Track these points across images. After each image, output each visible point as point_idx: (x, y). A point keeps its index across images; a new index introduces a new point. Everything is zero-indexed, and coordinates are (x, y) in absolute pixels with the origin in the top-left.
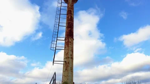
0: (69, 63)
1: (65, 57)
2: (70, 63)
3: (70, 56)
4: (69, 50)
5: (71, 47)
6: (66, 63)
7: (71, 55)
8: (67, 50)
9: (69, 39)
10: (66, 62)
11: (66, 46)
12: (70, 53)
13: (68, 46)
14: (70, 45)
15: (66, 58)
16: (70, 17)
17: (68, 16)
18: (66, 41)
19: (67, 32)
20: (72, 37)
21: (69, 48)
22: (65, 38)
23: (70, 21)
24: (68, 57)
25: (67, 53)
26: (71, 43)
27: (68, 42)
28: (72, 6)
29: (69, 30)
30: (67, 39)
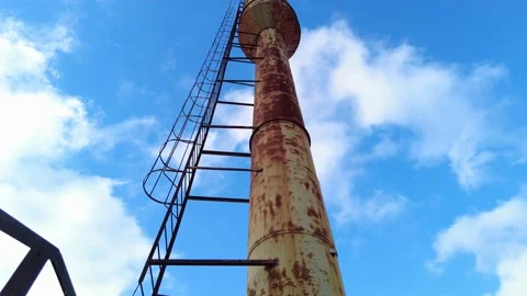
0: (302, 273)
1: (261, 232)
2: (316, 276)
3: (306, 222)
4: (286, 180)
5: (305, 163)
6: (273, 276)
7: (311, 212)
8: (274, 184)
9: (278, 128)
10: (270, 265)
11: (266, 162)
12: (300, 200)
13: (279, 160)
15: (274, 234)
16: (272, 63)
17: (262, 62)
18: (264, 140)
19: (265, 106)
20: (294, 122)
21: (285, 169)
22: (251, 131)
23: (275, 72)
24: (290, 224)
25: (278, 198)
26: (295, 145)
27: (276, 142)
28: (278, 40)
29: (277, 97)
30: (268, 130)
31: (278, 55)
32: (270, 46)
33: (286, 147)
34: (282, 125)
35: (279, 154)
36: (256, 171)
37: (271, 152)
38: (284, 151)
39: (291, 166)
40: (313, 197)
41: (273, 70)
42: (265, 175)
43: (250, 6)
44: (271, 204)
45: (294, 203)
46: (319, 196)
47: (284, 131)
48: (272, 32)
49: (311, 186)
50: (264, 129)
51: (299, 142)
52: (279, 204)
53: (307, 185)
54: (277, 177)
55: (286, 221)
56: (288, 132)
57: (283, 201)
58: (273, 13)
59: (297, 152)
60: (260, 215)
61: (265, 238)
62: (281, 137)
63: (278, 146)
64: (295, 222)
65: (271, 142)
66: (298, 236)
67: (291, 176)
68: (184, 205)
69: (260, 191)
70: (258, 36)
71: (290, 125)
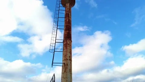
0: (67, 65)
2: (69, 65)
3: (68, 58)
4: (67, 52)
5: (70, 49)
6: (65, 65)
7: (69, 57)
8: (65, 52)
9: (67, 41)
10: (64, 63)
12: (69, 54)
13: (66, 48)
15: (65, 60)
17: (66, 19)
19: (65, 35)
21: (67, 50)
22: (63, 41)
26: (69, 45)
28: (69, 9)
29: (67, 33)
32: (68, 13)
36: (64, 49)
38: (67, 46)
39: (68, 49)
41: (67, 23)
44: (65, 56)
45: (67, 56)
48: (68, 4)
50: (65, 40)
53: (70, 52)
55: (66, 58)
62: (67, 43)
65: (65, 45)
66: (67, 60)
71: (69, 40)
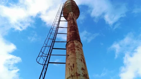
1: (68, 75)
3: (81, 72)
4: (76, 59)
5: (81, 53)
7: (83, 69)
8: (72, 60)
9: (74, 42)
11: (70, 53)
12: (80, 65)
13: (74, 52)
14: (76, 51)
15: (72, 76)
16: (72, 22)
17: (69, 22)
18: (69, 46)
19: (70, 35)
20: (78, 40)
21: (75, 55)
22: (66, 43)
23: (73, 25)
24: (77, 73)
25: (73, 65)
26: (78, 47)
27: (73, 47)
28: (74, 15)
29: (73, 33)
30: (71, 43)
31: (74, 20)
32: (72, 17)
33: (76, 48)
34: (75, 41)
35: (74, 51)
36: (67, 55)
37: (72, 50)
39: (77, 54)
40: (83, 64)
41: (72, 24)
42: (70, 57)
43: (66, 6)
44: (71, 67)
45: (78, 66)
46: (85, 63)
47: (75, 43)
48: (72, 13)
49: (83, 61)
50: (70, 42)
51: (79, 47)
52: (73, 67)
53: (81, 60)
54: (73, 58)
55: (75, 72)
56: (76, 44)
57: (75, 65)
58: (72, 8)
59: (79, 50)
60: (68, 70)
61: (70, 77)
62: (74, 45)
63: (73, 48)
64: (78, 72)
65: (71, 47)
66: (79, 77)
67: (77, 57)
68: (47, 65)
69: (68, 62)
70: (68, 14)
71: (77, 41)
